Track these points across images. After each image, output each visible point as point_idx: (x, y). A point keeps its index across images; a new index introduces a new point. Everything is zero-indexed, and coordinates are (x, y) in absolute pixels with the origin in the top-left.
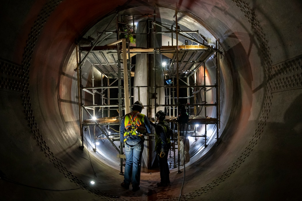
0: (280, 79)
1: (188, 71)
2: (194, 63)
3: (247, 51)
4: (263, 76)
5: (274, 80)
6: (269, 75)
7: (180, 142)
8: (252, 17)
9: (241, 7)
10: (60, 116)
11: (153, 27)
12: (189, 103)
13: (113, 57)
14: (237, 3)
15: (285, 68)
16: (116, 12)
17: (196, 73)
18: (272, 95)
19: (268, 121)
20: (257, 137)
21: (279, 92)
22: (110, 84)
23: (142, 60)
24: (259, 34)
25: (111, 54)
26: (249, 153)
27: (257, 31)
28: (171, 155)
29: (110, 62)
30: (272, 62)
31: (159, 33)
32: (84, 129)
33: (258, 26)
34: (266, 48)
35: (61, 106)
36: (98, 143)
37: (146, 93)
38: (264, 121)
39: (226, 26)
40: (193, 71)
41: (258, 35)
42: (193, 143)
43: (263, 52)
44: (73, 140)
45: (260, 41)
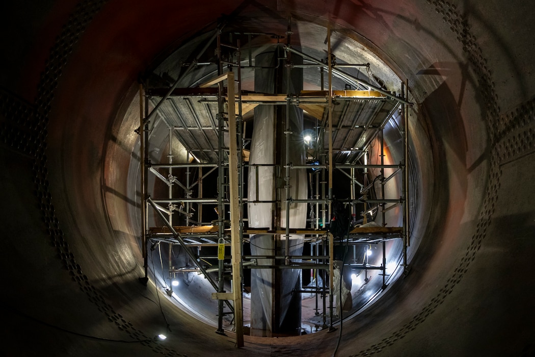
0: (514, 137)
1: (352, 149)
2: (362, 130)
3: (457, 98)
4: (485, 138)
5: (504, 142)
6: (495, 135)
7: (335, 271)
8: (463, 30)
9: (442, 11)
10: (104, 218)
11: (286, 56)
12: (355, 213)
13: (209, 112)
14: (437, 5)
15: (521, 115)
16: (219, 26)
17: (366, 153)
18: (502, 169)
19: (494, 216)
20: (475, 248)
21: (513, 161)
22: (203, 176)
23: (265, 120)
24: (476, 60)
25: (207, 103)
26: (460, 277)
27: (473, 55)
28: (318, 311)
29: (205, 125)
30: (499, 109)
31: (296, 66)
32: (149, 247)
33: (474, 46)
34: (489, 86)
35: (106, 199)
36: (176, 283)
37: (270, 179)
38: (487, 218)
39: (420, 52)
40: (361, 149)
41: (475, 63)
42: (361, 288)
43: (485, 95)
44: (126, 264)
45: (478, 73)
